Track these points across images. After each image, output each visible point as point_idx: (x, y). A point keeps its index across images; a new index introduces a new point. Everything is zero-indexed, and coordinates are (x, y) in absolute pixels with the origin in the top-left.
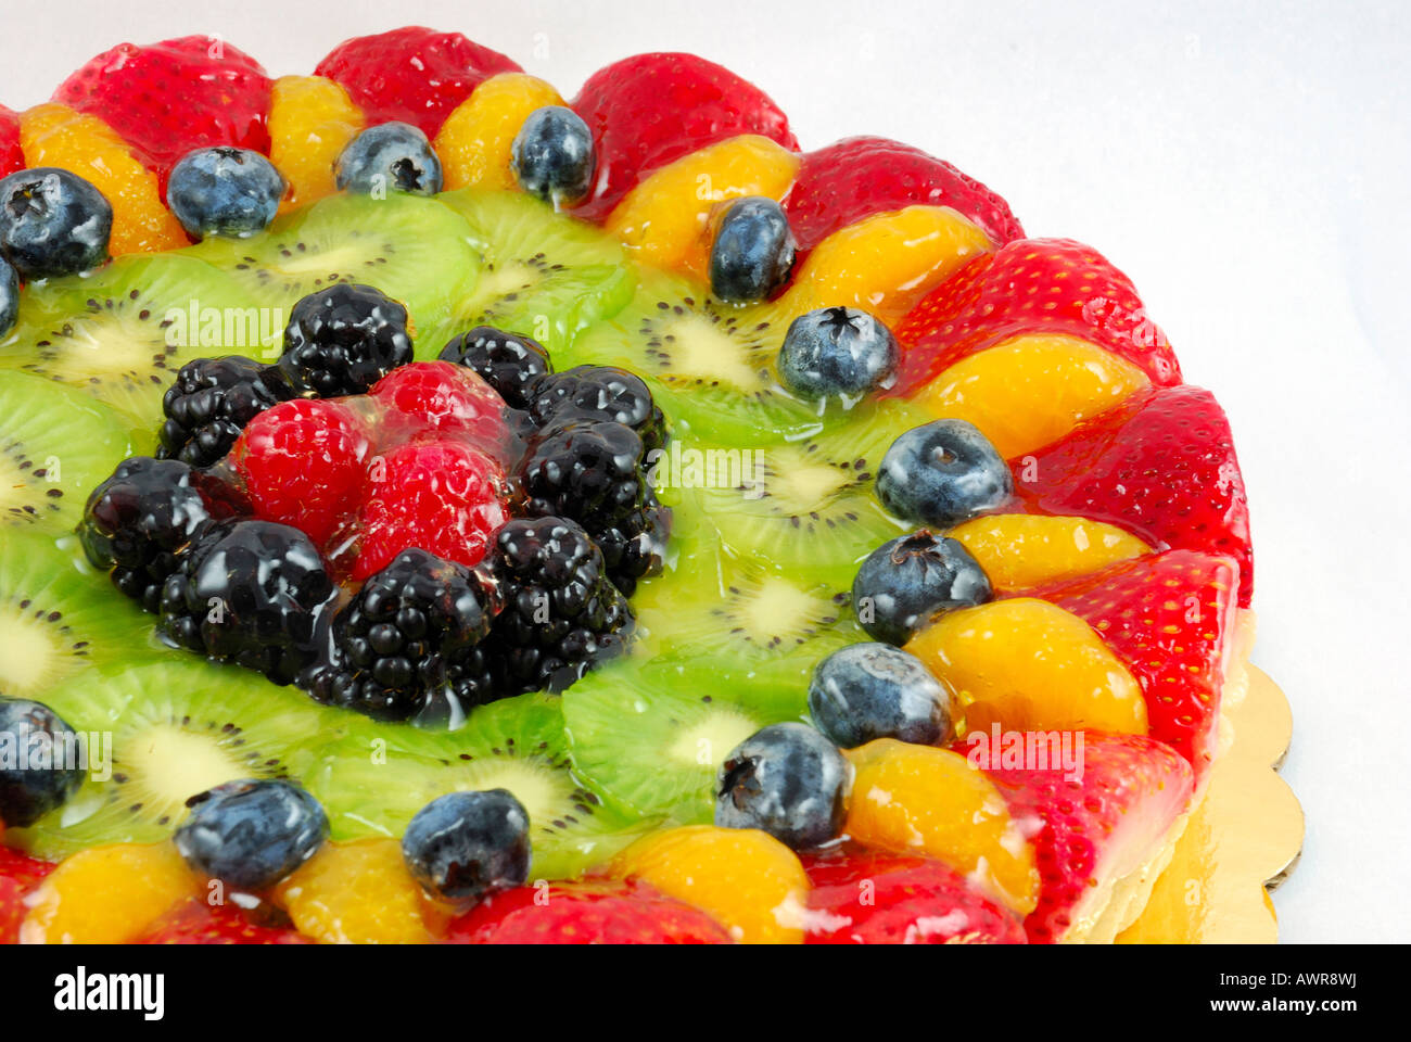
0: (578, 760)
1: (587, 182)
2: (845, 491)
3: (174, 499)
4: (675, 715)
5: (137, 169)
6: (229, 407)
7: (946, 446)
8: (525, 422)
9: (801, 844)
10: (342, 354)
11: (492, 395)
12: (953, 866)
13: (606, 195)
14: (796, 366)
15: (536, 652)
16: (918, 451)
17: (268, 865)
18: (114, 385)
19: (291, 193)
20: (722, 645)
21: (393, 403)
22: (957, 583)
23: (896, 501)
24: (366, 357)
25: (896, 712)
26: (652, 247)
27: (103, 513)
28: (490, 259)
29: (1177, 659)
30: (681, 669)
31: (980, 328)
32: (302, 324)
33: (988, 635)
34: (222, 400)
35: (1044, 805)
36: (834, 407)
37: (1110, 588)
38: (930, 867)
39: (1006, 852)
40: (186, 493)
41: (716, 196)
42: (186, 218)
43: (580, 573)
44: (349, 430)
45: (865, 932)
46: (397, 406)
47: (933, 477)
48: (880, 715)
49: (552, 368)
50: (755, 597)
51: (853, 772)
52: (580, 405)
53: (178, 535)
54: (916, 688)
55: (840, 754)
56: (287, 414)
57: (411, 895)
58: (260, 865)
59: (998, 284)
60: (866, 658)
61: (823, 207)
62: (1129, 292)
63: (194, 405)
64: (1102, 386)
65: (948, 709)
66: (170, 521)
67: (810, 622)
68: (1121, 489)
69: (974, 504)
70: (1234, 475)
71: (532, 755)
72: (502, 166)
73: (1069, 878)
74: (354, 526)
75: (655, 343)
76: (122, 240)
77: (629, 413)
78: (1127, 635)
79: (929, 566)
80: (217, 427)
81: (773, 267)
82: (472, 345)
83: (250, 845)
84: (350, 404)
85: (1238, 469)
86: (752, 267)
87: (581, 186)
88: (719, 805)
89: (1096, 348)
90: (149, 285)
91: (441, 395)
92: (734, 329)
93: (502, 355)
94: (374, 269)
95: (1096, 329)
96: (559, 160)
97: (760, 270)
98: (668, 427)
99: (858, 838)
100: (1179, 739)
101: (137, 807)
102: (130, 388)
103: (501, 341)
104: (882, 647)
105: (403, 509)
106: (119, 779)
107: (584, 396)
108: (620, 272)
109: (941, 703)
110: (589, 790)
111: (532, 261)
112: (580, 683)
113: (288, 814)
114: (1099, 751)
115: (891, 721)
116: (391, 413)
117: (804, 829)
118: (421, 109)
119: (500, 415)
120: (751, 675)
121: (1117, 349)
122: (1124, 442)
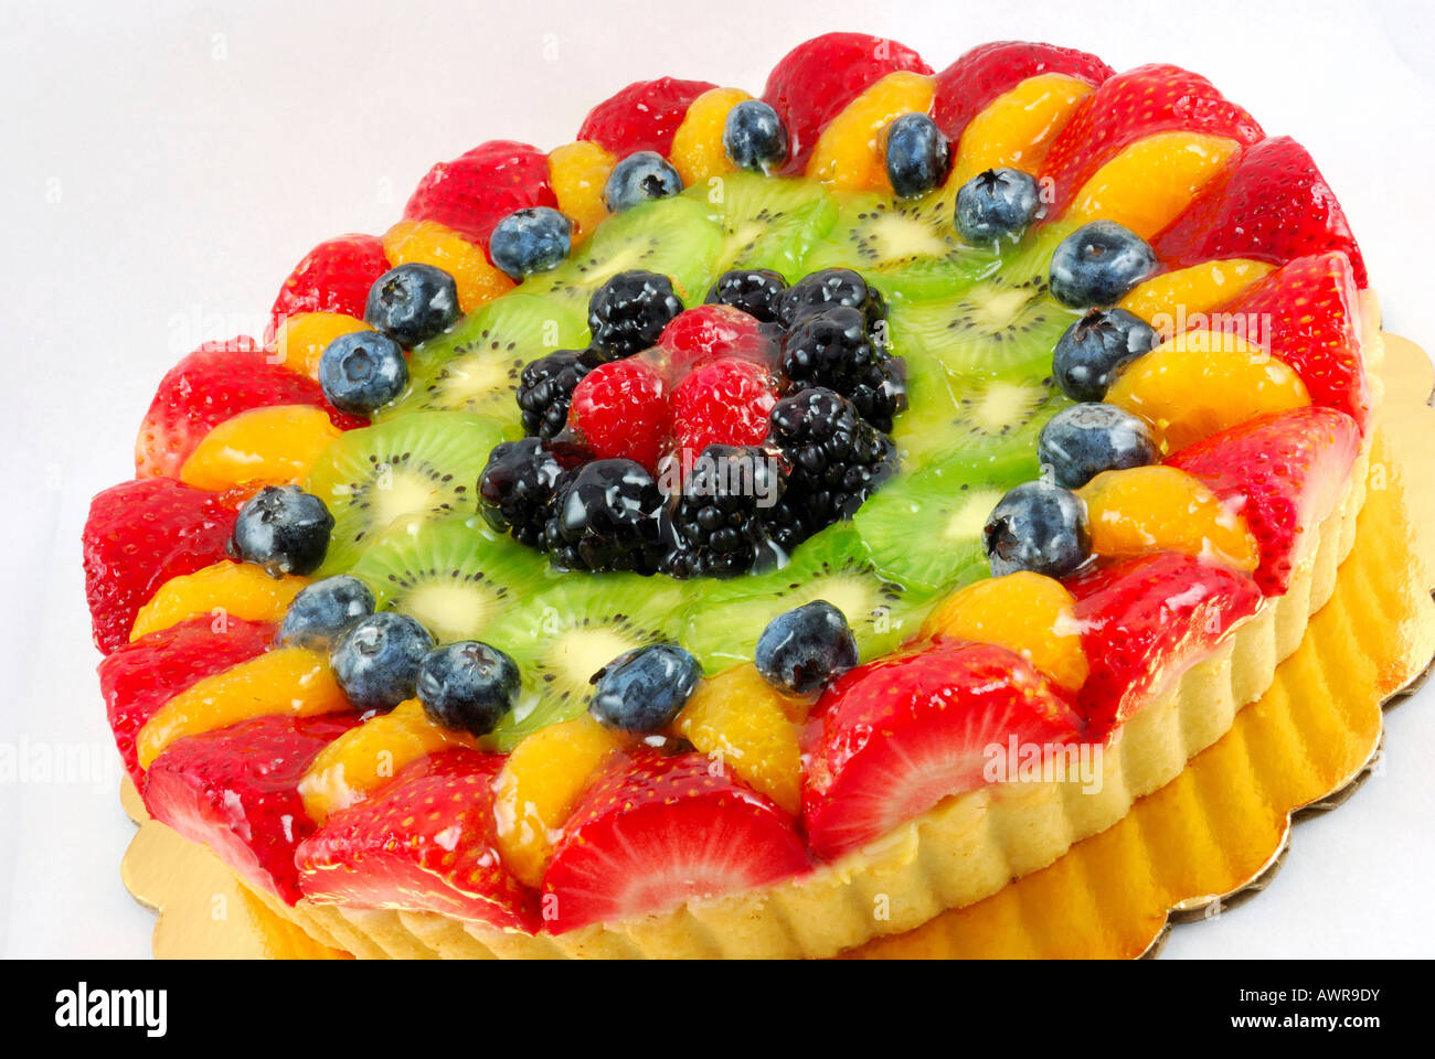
0: (877, 563)
1: (783, 148)
2: (1032, 302)
3: (535, 465)
4: (943, 506)
5: (467, 246)
6: (561, 389)
7: (1097, 243)
8: (777, 329)
9: (1061, 571)
10: (631, 324)
11: (747, 318)
12: (1184, 551)
13: (801, 152)
14: (969, 225)
15: (827, 493)
16: (1074, 254)
17: (661, 709)
18: (484, 401)
19: (577, 227)
20: (964, 445)
21: (674, 346)
22: (1130, 340)
23: (1069, 296)
24: (649, 321)
25: (1108, 450)
26: (844, 177)
27: (487, 491)
28: (729, 226)
29: (1317, 341)
30: (938, 472)
31: (1101, 150)
32: (597, 312)
33: (1163, 369)
34: (555, 385)
35: (1242, 483)
36: (1006, 245)
37: (1251, 305)
38: (1166, 557)
39: (1223, 528)
40: (541, 461)
41: (880, 124)
42: (508, 269)
43: (840, 424)
44: (645, 376)
45: (1126, 622)
46: (677, 349)
47: (1091, 268)
48: (1097, 456)
49: (788, 286)
50: (981, 401)
51: (1085, 505)
52: (812, 303)
53: (545, 491)
54: (1119, 428)
55: (1071, 495)
56: (596, 378)
57: (772, 700)
58: (655, 711)
59: (1103, 114)
60: (1074, 417)
61: (961, 106)
63: (537, 395)
64: (1205, 160)
65: (1149, 436)
66: (537, 482)
67: (1027, 407)
68: (1239, 230)
69: (1129, 279)
70: (1324, 190)
71: (843, 569)
72: (719, 157)
73: (1279, 532)
74: (670, 444)
75: (863, 245)
76: (470, 300)
77: (850, 297)
79: (1104, 334)
80: (557, 405)
81: (934, 160)
82: (723, 288)
83: (643, 698)
84: (643, 356)
85: (1325, 184)
86: (918, 165)
87: (780, 152)
88: (991, 561)
89: (1191, 135)
90: (493, 324)
91: (707, 330)
92: (918, 215)
93: (748, 286)
94: (646, 260)
95: (1187, 121)
96: (758, 138)
97: (925, 166)
98: (886, 300)
99: (1106, 554)
100: (1339, 401)
101: (566, 695)
102: (496, 399)
103: (744, 277)
104: (1084, 406)
105: (700, 420)
106: (549, 678)
107: (812, 296)
108: (823, 202)
109: (1142, 432)
110: (892, 582)
111: (759, 217)
112: (865, 504)
113: (665, 667)
114: (1274, 428)
115: (1106, 457)
116: (674, 354)
117: (1060, 560)
118: (654, 138)
119: (757, 331)
120: (992, 459)
121: (1208, 130)
122: (1232, 195)
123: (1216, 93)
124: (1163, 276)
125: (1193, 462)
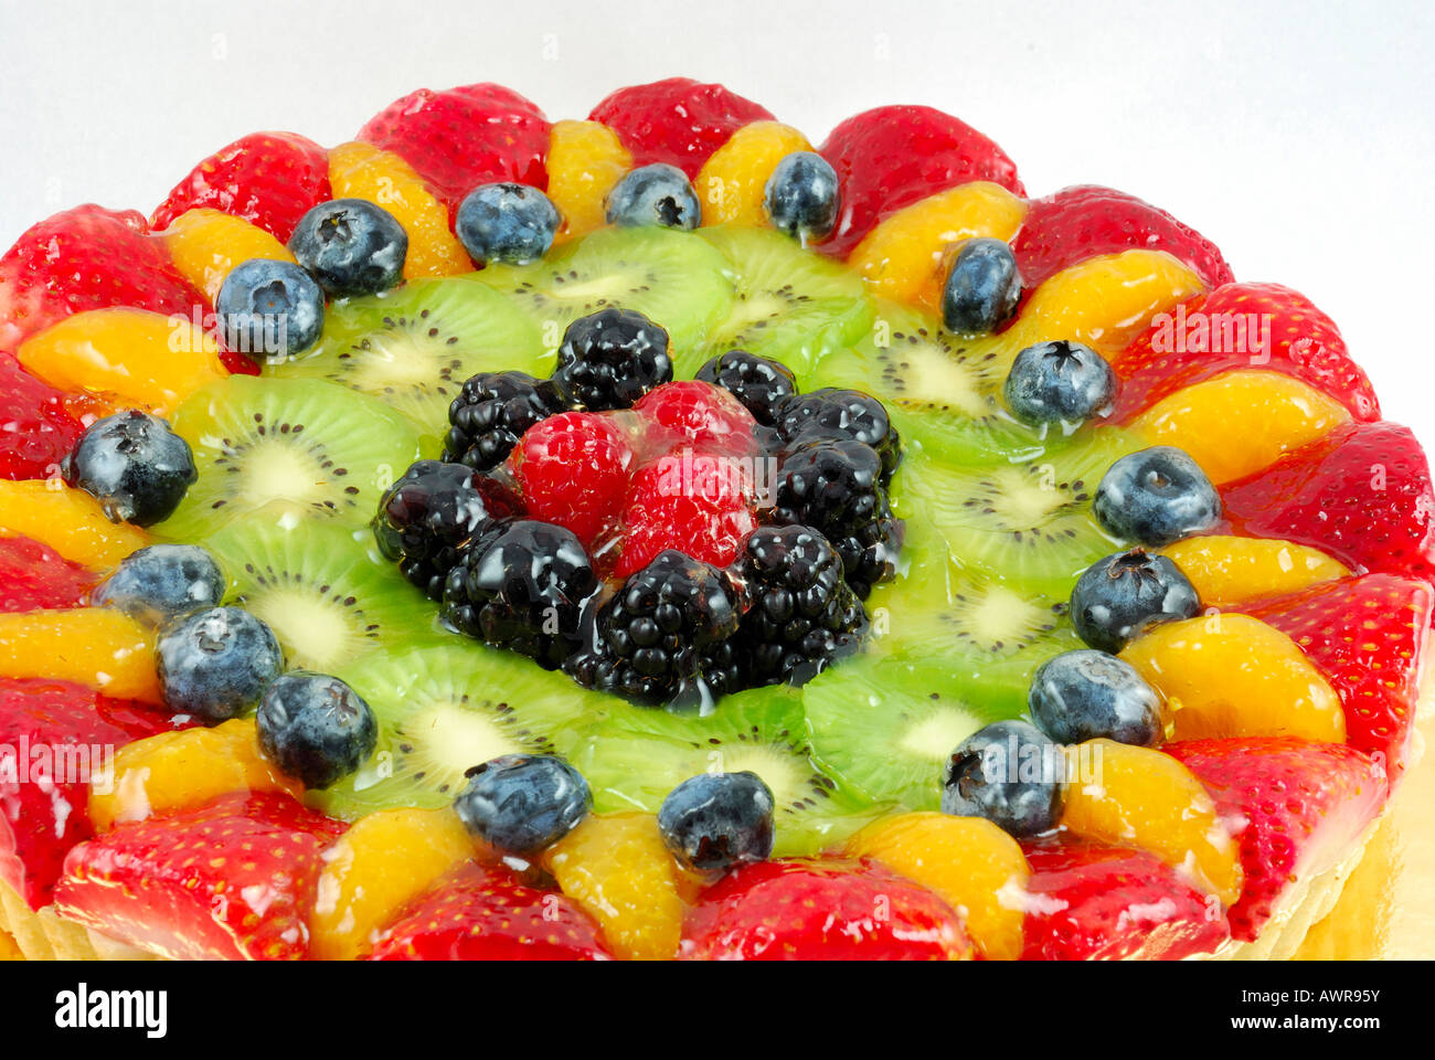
0: (816, 747)
1: (832, 221)
2: (1065, 510)
3: (458, 499)
4: (906, 710)
5: (430, 202)
6: (508, 418)
7: (1162, 472)
8: (773, 438)
9: (1022, 832)
10: (610, 372)
11: (744, 413)
12: (1162, 857)
13: (849, 233)
14: (1022, 394)
15: (780, 648)
16: (1134, 475)
17: (538, 832)
18: (405, 395)
19: (565, 226)
20: (947, 648)
21: (655, 417)
22: (1168, 597)
23: (1111, 520)
24: (631, 376)
25: (1109, 714)
26: (891, 282)
27: (395, 509)
28: (742, 289)
29: (1374, 674)
30: (911, 668)
31: (1193, 364)
32: (575, 344)
33: (1198, 646)
34: (502, 411)
35: (1248, 805)
36: (1055, 431)
37: (1312, 607)
38: (1142, 858)
39: (1212, 847)
40: (469, 494)
41: (950, 236)
42: (472, 247)
43: (822, 577)
44: (615, 441)
45: (1080, 916)
46: (658, 421)
47: (1147, 499)
48: (1096, 717)
49: (797, 390)
50: (978, 603)
52: (824, 424)
53: (460, 531)
54: (1130, 693)
56: (561, 425)
57: (666, 865)
58: (531, 832)
60: (1084, 664)
61: (1047, 249)
62: (1333, 334)
63: (476, 414)
64: (1307, 420)
65: (1158, 713)
66: (455, 519)
67: (1030, 629)
68: (1323, 515)
69: (1185, 526)
70: (1430, 506)
71: (775, 742)
72: (755, 206)
73: (1271, 874)
74: (617, 528)
75: (890, 370)
76: (415, 265)
77: (868, 433)
78: (1328, 650)
79: (1143, 581)
80: (496, 434)
81: (1001, 302)
82: (726, 367)
83: (522, 813)
84: (617, 416)
86: (981, 302)
87: (827, 225)
88: (947, 793)
89: (1302, 385)
90: (438, 306)
91: (698, 412)
92: (963, 358)
93: (753, 376)
94: (638, 296)
95: (1301, 367)
96: (808, 201)
97: (989, 305)
98: (902, 446)
99: (1074, 829)
100: (1376, 750)
101: (420, 775)
102: (419, 398)
103: (753, 364)
104: (1098, 654)
105: (662, 514)
106: (406, 749)
107: (827, 416)
108: (861, 304)
109: (1152, 707)
110: (826, 776)
111: (780, 292)
112: (819, 677)
113: (557, 787)
114: (1301, 757)
115: (1106, 723)
116: (652, 427)
117: (1024, 819)
118: (683, 152)
119: (750, 431)
120: (976, 676)
121: (1321, 386)
122: (1326, 473)
123: (1342, 347)
124: (1225, 538)
125: (1199, 762)
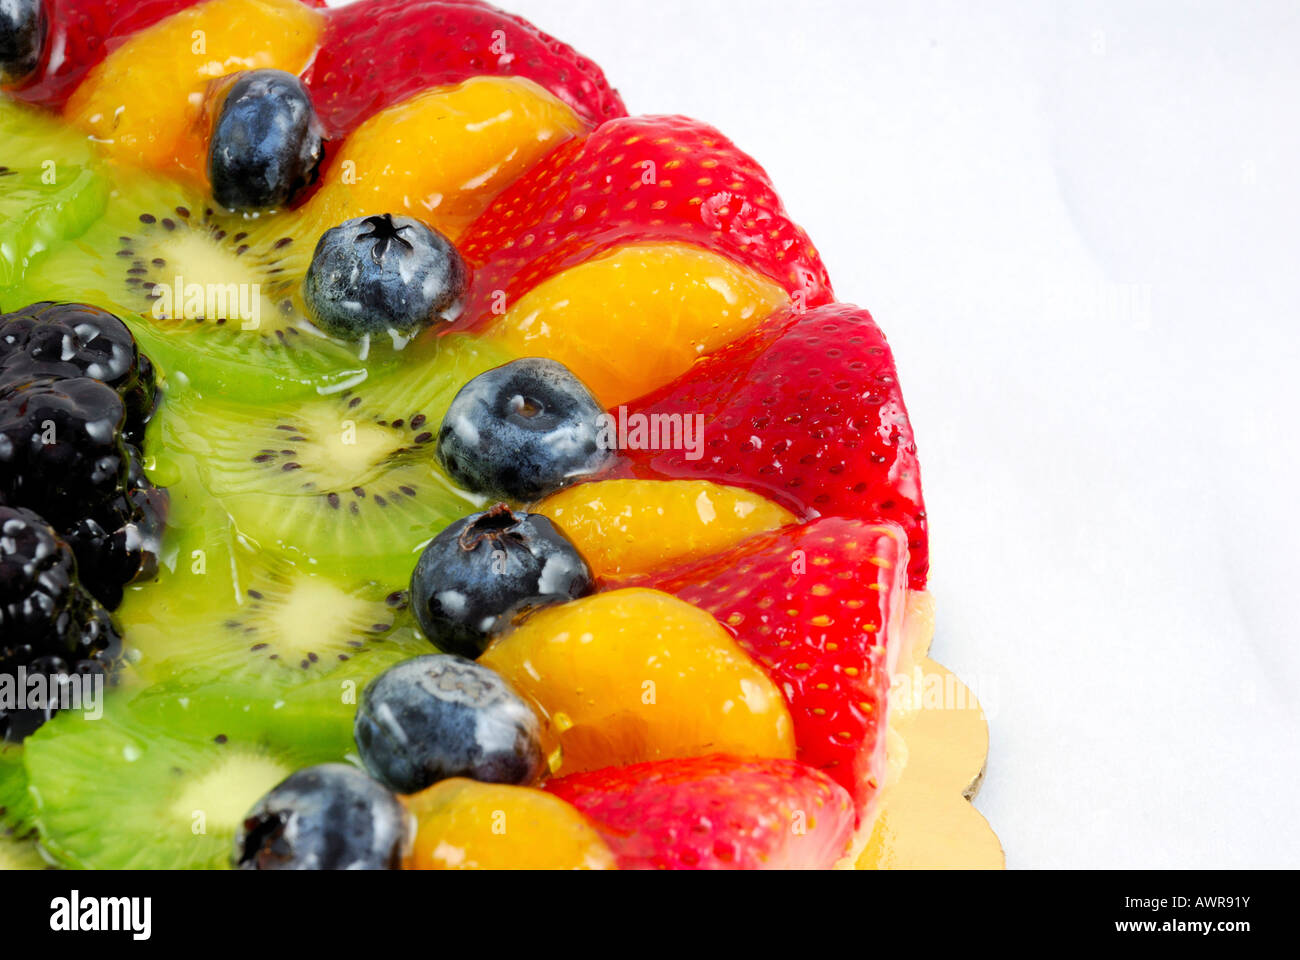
0: (48, 829)
1: (35, 53)
2: (399, 458)
4: (178, 761)
7: (530, 394)
13: (63, 71)
14: (329, 295)
16: (491, 401)
20: (237, 668)
22: (546, 572)
23: (466, 469)
25: (469, 744)
26: (130, 140)
29: (830, 658)
30: (184, 702)
31: (571, 237)
33: (587, 638)
35: (662, 855)
36: (381, 347)
37: (744, 570)
41: (214, 69)
43: (44, 580)
47: (512, 435)
48: (449, 749)
50: (281, 601)
51: (414, 825)
52: (37, 357)
54: (494, 712)
55: (395, 803)
59: (592, 177)
60: (430, 675)
61: (357, 83)
62: (761, 184)
64: (728, 307)
65: (537, 737)
67: (355, 632)
68: (756, 441)
69: (567, 469)
70: (899, 418)
75: (138, 270)
77: (104, 364)
78: (766, 630)
79: (508, 551)
81: (293, 162)
85: (903, 409)
86: (264, 164)
87: (28, 60)
89: (719, 259)
92: (244, 247)
95: (719, 234)
97: (276, 168)
98: (160, 381)
100: (836, 763)
104: (449, 660)
107: (42, 344)
108: (87, 175)
109: (528, 729)
110: (63, 868)
112: (49, 725)
114: (731, 782)
115: (463, 755)
120: (279, 705)
121: (747, 258)
122: (758, 381)
123: (774, 201)
124: (621, 482)
125: (595, 800)
